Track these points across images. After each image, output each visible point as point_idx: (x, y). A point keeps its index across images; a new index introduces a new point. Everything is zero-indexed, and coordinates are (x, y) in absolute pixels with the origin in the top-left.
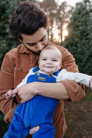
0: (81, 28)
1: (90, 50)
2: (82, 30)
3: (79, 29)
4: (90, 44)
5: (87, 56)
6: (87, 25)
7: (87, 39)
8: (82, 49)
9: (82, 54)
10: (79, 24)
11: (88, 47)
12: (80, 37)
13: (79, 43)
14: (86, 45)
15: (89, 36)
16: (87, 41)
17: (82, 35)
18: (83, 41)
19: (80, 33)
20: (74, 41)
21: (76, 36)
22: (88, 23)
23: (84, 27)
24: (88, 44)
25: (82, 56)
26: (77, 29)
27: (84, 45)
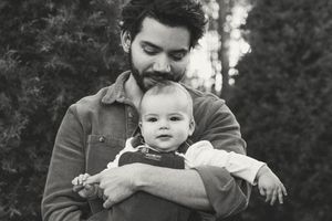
0: (289, 31)
1: (325, 115)
2: (295, 40)
3: (282, 37)
4: (325, 91)
5: (314, 138)
6: (312, 22)
7: (314, 73)
8: (296, 110)
9: (296, 130)
10: (283, 16)
11: (319, 101)
12: (288, 65)
13: (282, 90)
14: (311, 95)
15: (319, 62)
16: (313, 80)
17: (293, 60)
18: (300, 82)
19: (289, 49)
20: (265, 80)
21: (272, 60)
22: (315, 14)
23: (301, 26)
24: (318, 93)
25: (297, 136)
26: (274, 34)
27: (302, 95)
